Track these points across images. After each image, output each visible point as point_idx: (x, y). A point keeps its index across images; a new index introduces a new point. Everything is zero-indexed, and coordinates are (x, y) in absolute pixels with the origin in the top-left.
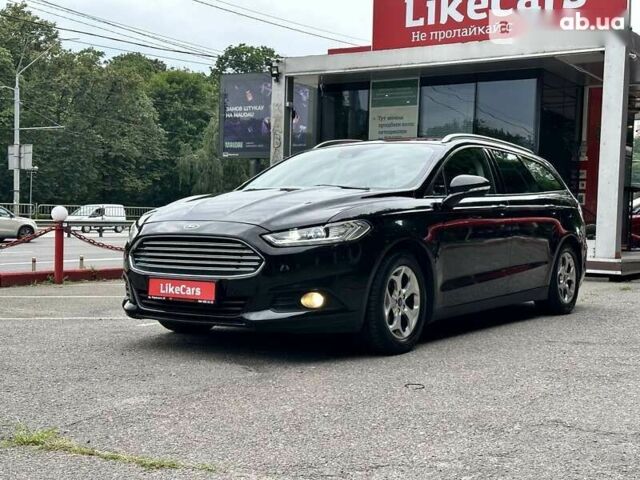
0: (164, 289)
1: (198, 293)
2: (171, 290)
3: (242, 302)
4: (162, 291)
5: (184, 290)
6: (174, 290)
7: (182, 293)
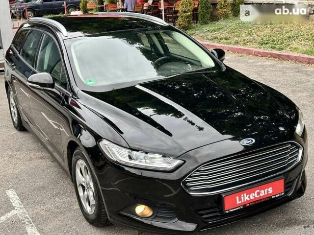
0: (240, 199)
1: (271, 192)
2: (247, 198)
5: (258, 194)
6: (249, 197)
7: (257, 196)
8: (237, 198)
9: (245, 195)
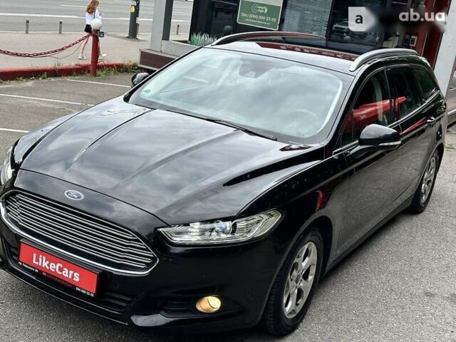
1: (77, 279)
2: (45, 264)
3: (129, 299)
4: (35, 262)
5: (61, 270)
6: (49, 265)
7: (58, 271)
9: (44, 258)
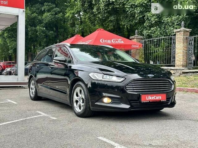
0: (148, 98)
1: (160, 98)
2: (150, 98)
4: (147, 99)
5: (155, 98)
6: (152, 98)
7: (155, 99)
8: (147, 97)
9: (150, 96)
